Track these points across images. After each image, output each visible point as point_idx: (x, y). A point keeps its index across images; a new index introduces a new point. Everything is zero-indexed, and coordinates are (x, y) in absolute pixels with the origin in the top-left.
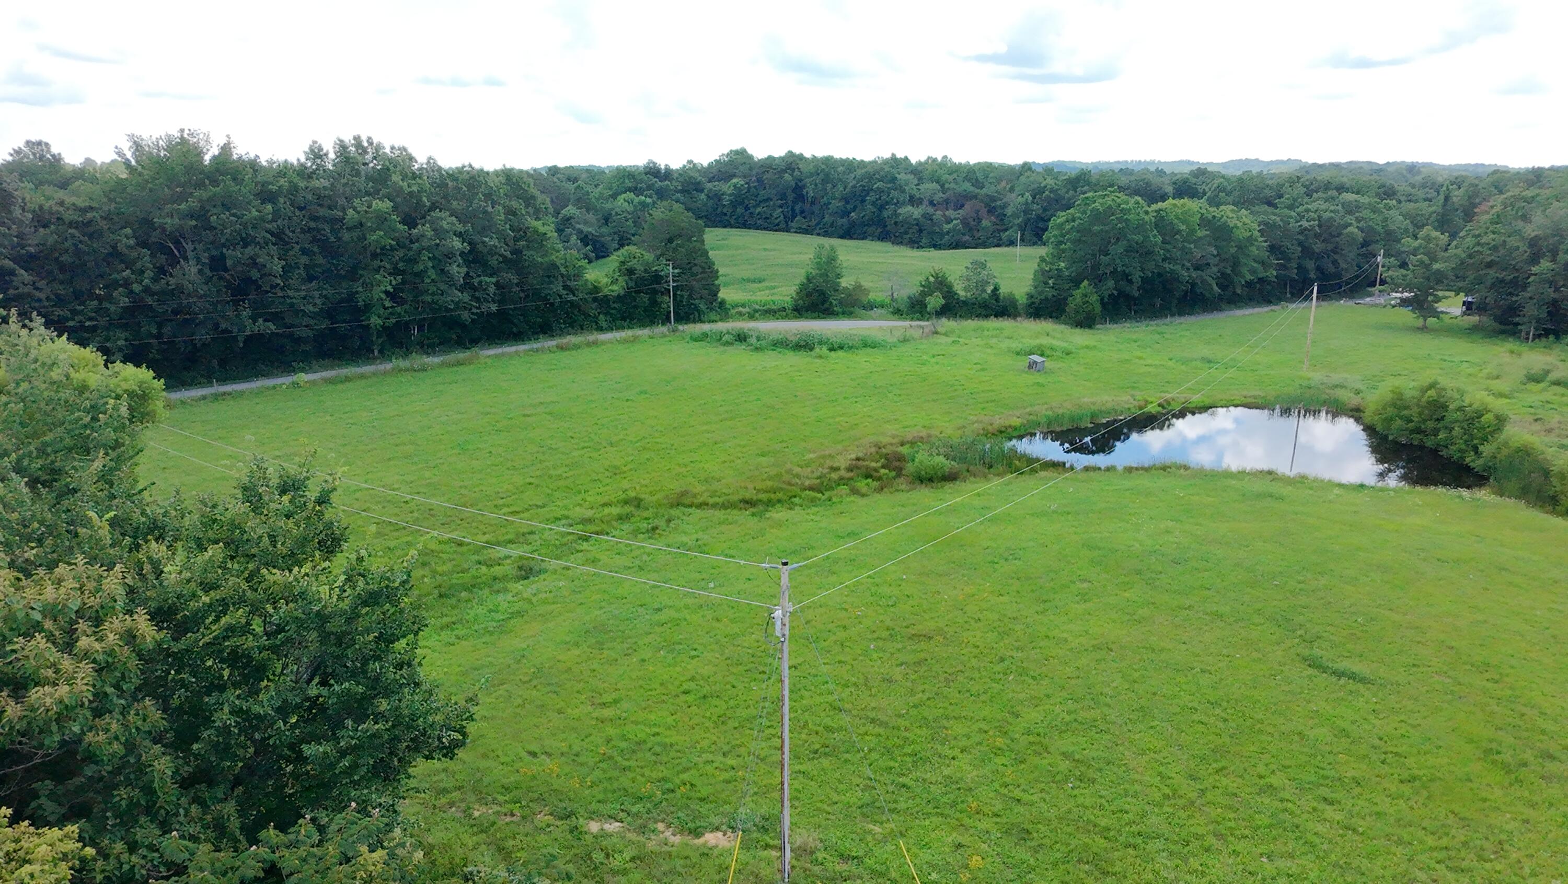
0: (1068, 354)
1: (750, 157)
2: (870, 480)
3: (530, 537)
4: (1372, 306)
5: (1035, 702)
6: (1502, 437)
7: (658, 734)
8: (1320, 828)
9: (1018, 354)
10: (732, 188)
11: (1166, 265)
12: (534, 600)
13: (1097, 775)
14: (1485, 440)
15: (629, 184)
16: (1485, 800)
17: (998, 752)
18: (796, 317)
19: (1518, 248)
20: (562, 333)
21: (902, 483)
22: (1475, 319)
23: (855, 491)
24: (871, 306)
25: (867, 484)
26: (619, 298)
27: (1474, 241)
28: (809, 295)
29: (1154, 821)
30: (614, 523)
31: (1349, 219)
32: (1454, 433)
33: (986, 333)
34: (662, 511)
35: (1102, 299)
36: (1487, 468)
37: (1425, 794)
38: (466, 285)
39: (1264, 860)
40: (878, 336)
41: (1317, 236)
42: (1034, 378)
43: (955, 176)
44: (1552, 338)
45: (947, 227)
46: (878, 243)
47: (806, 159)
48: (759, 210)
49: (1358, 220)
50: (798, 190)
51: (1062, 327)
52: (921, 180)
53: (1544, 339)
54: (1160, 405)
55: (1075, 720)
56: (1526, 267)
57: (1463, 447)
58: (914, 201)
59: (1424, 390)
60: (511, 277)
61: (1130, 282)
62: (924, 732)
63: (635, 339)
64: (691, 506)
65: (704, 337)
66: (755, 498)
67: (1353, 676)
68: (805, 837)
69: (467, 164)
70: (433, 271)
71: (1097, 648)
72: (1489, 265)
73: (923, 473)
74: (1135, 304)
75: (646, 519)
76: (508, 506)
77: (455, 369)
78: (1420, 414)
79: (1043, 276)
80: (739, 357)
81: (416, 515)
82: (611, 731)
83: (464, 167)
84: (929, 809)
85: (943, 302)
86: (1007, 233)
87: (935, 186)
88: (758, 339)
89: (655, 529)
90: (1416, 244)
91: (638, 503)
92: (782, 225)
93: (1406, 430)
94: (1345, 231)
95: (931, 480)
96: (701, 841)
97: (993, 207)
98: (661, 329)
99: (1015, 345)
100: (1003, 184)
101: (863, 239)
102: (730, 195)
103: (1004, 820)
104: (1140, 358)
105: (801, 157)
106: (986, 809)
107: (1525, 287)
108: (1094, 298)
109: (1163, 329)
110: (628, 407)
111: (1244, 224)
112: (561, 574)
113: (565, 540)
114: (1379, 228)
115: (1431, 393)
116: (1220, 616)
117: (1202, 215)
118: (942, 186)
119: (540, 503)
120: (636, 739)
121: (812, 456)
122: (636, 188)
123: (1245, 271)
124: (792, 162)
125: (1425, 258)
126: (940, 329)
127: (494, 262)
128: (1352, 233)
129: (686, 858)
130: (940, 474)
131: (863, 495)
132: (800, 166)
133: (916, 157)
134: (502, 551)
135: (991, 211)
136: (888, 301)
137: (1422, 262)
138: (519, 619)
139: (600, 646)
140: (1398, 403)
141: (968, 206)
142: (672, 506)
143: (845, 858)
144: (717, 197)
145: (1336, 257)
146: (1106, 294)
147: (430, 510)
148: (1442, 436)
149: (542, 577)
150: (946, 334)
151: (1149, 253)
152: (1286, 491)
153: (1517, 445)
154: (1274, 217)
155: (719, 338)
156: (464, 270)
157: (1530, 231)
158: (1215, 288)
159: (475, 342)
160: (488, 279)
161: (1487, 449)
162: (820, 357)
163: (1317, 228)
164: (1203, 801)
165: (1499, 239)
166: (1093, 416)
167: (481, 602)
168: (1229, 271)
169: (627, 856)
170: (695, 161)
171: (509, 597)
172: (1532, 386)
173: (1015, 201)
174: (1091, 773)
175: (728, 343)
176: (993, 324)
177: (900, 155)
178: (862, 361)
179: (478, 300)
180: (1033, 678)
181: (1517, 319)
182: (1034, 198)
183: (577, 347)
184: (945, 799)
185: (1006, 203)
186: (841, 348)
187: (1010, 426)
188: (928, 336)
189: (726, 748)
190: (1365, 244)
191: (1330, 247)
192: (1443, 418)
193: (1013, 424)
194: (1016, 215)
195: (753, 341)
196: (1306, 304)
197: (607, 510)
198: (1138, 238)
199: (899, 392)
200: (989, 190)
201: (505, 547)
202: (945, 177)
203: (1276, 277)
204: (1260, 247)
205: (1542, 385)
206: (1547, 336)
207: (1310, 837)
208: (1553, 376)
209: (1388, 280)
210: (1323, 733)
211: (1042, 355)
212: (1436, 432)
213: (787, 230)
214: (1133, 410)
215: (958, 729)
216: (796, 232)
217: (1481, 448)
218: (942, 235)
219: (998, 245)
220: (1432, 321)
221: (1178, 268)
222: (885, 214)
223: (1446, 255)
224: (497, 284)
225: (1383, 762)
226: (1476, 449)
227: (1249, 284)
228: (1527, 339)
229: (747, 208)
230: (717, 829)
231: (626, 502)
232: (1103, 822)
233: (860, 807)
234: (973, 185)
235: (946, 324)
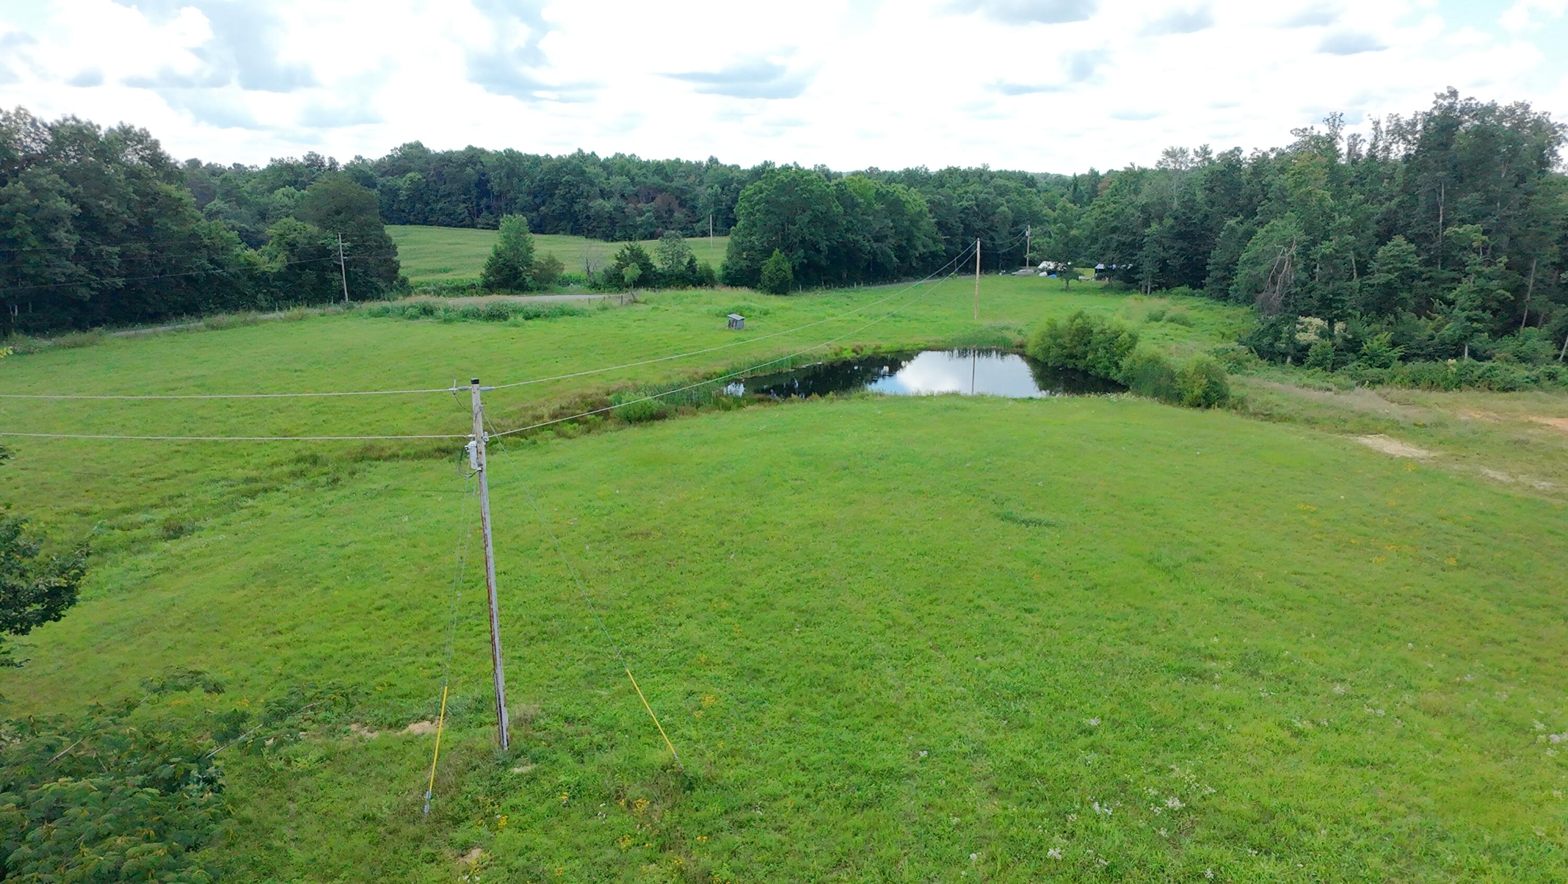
0: (765, 314)
1: (426, 151)
2: (576, 425)
3: (179, 501)
4: (1025, 276)
5: (758, 572)
6: (1135, 352)
7: (348, 647)
8: (1025, 630)
9: (718, 315)
10: (408, 182)
11: (849, 235)
12: (187, 555)
13: (821, 619)
14: (1122, 355)
15: (287, 177)
16: (1152, 593)
17: (724, 614)
18: (486, 294)
19: (1133, 215)
20: (212, 312)
21: (610, 424)
22: (1106, 281)
23: (560, 434)
24: (566, 282)
25: (575, 428)
26: (279, 276)
27: (1099, 210)
28: (499, 271)
29: (879, 646)
30: (285, 479)
31: (1000, 200)
32: (1099, 354)
33: (685, 300)
34: (344, 465)
35: (793, 268)
36: (1127, 379)
37: (1106, 595)
38: (81, 254)
39: (979, 658)
40: (577, 306)
41: (976, 214)
42: (733, 334)
43: (644, 171)
44: (1164, 289)
45: (639, 220)
46: (571, 237)
47: (488, 153)
48: (440, 205)
49: (1008, 202)
50: (482, 184)
51: (759, 294)
52: (610, 174)
53: (1159, 291)
54: (854, 351)
55: (798, 581)
56: (1141, 231)
57: (1107, 363)
58: (604, 194)
59: (1072, 321)
60: (140, 248)
61: (818, 251)
62: (647, 607)
63: (302, 318)
64: (378, 459)
65: (386, 312)
66: (451, 447)
67: (1038, 523)
68: (523, 707)
69: (69, 116)
70: (33, 237)
71: (812, 526)
72: (1114, 230)
73: (632, 412)
74: (824, 275)
75: (325, 474)
76: (149, 474)
77: (71, 351)
78: (1071, 340)
79: (737, 249)
80: (425, 329)
81: (23, 489)
82: (287, 652)
83: (66, 120)
84: (658, 668)
85: (640, 272)
86: (700, 224)
87: (625, 179)
88: (446, 311)
89: (335, 481)
90: (1055, 214)
91: (315, 460)
92: (468, 221)
93: (1062, 355)
94: (999, 210)
95: (640, 420)
96: (405, 732)
97: (684, 199)
98: (332, 308)
99: (715, 308)
100: (692, 178)
101: (555, 233)
102: (407, 189)
103: (735, 666)
104: (833, 315)
105: (482, 151)
106: (715, 660)
107: (1141, 248)
108: (787, 266)
109: (852, 294)
110: (298, 377)
111: (914, 200)
112: (220, 530)
113: (225, 498)
114: (1024, 209)
115: (1079, 321)
116: (921, 492)
117: (878, 190)
118: (633, 180)
119: (189, 469)
120: (320, 655)
121: (512, 409)
122: (296, 182)
123: (919, 244)
124: (473, 156)
125: (1064, 226)
126: (638, 298)
127: (116, 229)
128: (1004, 212)
129: (387, 748)
130: (648, 413)
131: (570, 438)
132: (482, 160)
133: (605, 153)
134: (141, 517)
135: (682, 204)
136: (584, 275)
137: (1060, 229)
138: (167, 575)
139: (273, 584)
140: (1054, 334)
141: (659, 199)
142: (356, 461)
143: (568, 720)
144: (393, 192)
145: (993, 234)
146: (797, 263)
147: (43, 484)
148: (1090, 357)
149: (196, 534)
150: (645, 303)
151: (834, 223)
152: (968, 404)
153: (1147, 356)
154: (938, 197)
155: (403, 312)
156: (76, 238)
157: (1142, 199)
158: (895, 259)
159: (96, 323)
160: (110, 249)
161: (1125, 363)
162: (516, 326)
163: (975, 208)
164: (922, 625)
165: (1119, 207)
166: (794, 362)
167: (116, 564)
168: (904, 243)
169: (313, 757)
170: (365, 157)
171: (154, 555)
172: (1154, 324)
173: (704, 193)
174: (815, 619)
175: (412, 317)
176: (691, 293)
177: (587, 151)
178: (561, 327)
179: (98, 273)
180: (755, 555)
181: (1138, 276)
182: (723, 189)
183: (232, 326)
184: (674, 657)
185: (697, 195)
186: (537, 316)
187: (715, 373)
188: (627, 304)
189: (429, 649)
190: (1015, 223)
191: (988, 224)
192: (1089, 342)
193: (718, 371)
194: (706, 207)
195: (441, 313)
196: (972, 276)
197: (276, 470)
198: (823, 208)
199: (601, 352)
200: (677, 183)
201: (147, 512)
202: (634, 171)
203: (945, 251)
204: (929, 222)
205: (1161, 323)
206: (1160, 288)
207: (1017, 637)
208: (1169, 314)
209: (1036, 246)
210: (1020, 565)
211: (741, 315)
212: (1085, 357)
213: (473, 226)
214: (830, 356)
215: (684, 601)
216: (483, 228)
217: (1121, 363)
218: (635, 227)
219: (692, 236)
220: (1073, 283)
221: (860, 238)
222: (577, 207)
223: (1080, 222)
224: (121, 255)
225: (1070, 578)
226: (1117, 364)
227: (922, 257)
228: (1146, 292)
229: (427, 204)
230: (423, 718)
231: (299, 460)
232: (830, 653)
233: (585, 676)
234: (663, 179)
235: (643, 294)
